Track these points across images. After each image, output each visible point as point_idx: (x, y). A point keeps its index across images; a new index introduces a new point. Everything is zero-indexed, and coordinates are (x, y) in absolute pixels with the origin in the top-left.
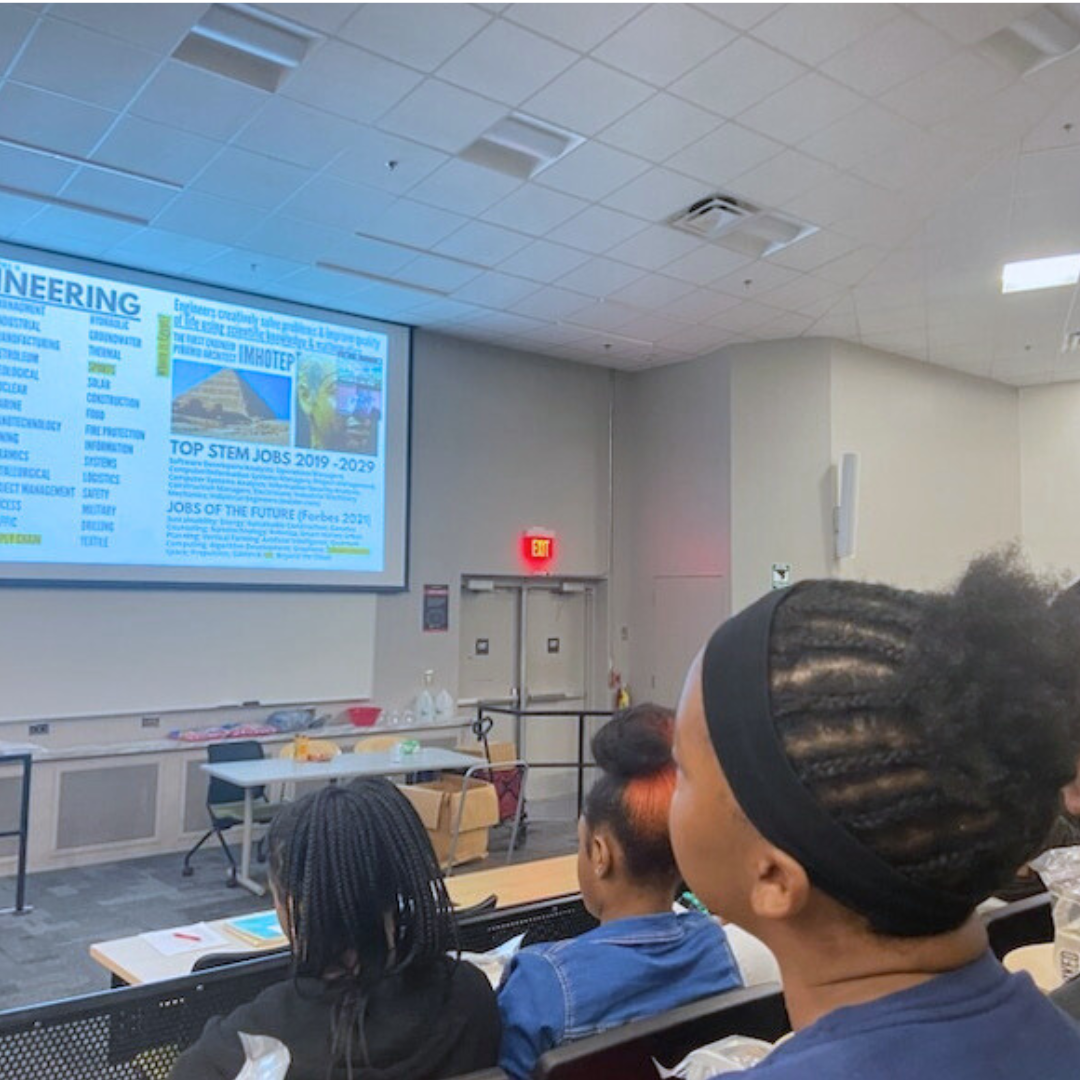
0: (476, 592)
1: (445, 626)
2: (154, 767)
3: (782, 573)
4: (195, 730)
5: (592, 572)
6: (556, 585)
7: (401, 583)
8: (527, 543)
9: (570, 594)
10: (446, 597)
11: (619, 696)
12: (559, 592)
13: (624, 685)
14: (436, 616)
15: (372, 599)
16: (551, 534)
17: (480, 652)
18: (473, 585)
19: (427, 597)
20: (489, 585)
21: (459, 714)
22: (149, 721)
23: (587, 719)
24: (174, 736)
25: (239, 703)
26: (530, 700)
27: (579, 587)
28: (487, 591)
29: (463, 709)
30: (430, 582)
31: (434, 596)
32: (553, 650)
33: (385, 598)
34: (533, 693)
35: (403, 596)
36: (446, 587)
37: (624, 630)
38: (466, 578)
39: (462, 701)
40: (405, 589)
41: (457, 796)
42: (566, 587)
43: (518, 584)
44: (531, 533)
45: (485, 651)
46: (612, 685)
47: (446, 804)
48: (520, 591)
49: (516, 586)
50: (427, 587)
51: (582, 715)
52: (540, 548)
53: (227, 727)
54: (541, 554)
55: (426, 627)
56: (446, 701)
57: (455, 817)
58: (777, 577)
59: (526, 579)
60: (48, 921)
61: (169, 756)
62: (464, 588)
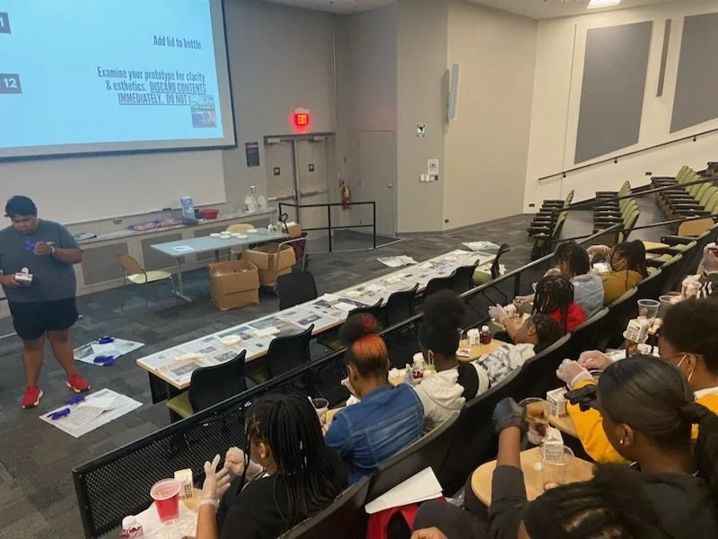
0: (271, 144)
1: (258, 164)
2: (126, 244)
3: (421, 128)
4: (142, 225)
5: (327, 130)
6: (311, 137)
7: (234, 143)
8: (296, 116)
9: (317, 141)
10: (257, 149)
11: (344, 191)
12: (313, 141)
13: (346, 185)
14: (253, 159)
15: (220, 152)
16: (307, 111)
17: (276, 174)
18: (270, 141)
19: (247, 149)
20: (278, 140)
21: (271, 206)
22: (118, 221)
23: (332, 207)
24: (131, 228)
25: (161, 209)
26: (302, 196)
27: (323, 138)
28: (276, 143)
29: (272, 203)
30: (248, 141)
31: (250, 148)
32: (312, 170)
33: (226, 151)
34: (303, 192)
35: (236, 150)
36: (256, 144)
37: (345, 158)
38: (266, 138)
39: (270, 199)
40: (236, 146)
41: (276, 254)
42: (316, 138)
43: (293, 138)
44: (297, 113)
45: (278, 174)
46: (340, 185)
47: (271, 259)
48: (293, 142)
49: (291, 140)
50: (247, 144)
51: (329, 206)
52: (302, 120)
53: (157, 222)
54: (303, 122)
55: (248, 165)
56: (263, 201)
57: (275, 264)
58: (419, 130)
59: (295, 136)
60: (93, 323)
61: (132, 239)
62: (266, 143)
